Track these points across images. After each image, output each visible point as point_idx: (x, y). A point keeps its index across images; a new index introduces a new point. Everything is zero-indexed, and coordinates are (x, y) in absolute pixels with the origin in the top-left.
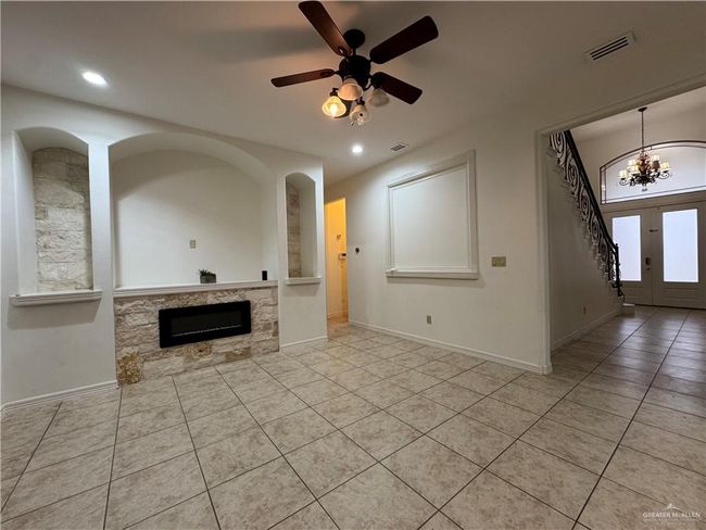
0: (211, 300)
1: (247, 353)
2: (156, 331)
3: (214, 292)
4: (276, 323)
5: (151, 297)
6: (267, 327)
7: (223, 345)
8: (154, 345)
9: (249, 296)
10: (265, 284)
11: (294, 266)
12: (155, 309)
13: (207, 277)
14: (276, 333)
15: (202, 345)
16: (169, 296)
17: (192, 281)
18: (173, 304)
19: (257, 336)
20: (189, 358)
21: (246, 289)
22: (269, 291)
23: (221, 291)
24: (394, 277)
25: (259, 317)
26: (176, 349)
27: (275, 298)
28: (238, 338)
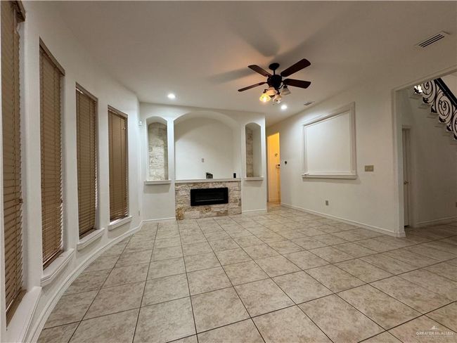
0: (211, 186)
1: (226, 213)
2: (189, 199)
3: (212, 183)
4: (240, 200)
5: (188, 184)
6: (235, 201)
7: (216, 208)
8: (188, 205)
9: (228, 185)
10: (235, 180)
11: (250, 171)
12: (189, 189)
13: (209, 176)
14: (240, 205)
15: (207, 207)
16: (195, 184)
17: (203, 177)
18: (196, 187)
19: (231, 205)
20: (202, 212)
21: (226, 182)
22: (237, 183)
23: (215, 182)
24: (306, 178)
25: (232, 195)
26: (197, 207)
27: (239, 187)
28: (222, 205)
